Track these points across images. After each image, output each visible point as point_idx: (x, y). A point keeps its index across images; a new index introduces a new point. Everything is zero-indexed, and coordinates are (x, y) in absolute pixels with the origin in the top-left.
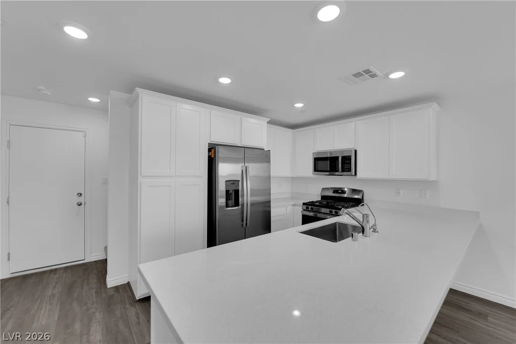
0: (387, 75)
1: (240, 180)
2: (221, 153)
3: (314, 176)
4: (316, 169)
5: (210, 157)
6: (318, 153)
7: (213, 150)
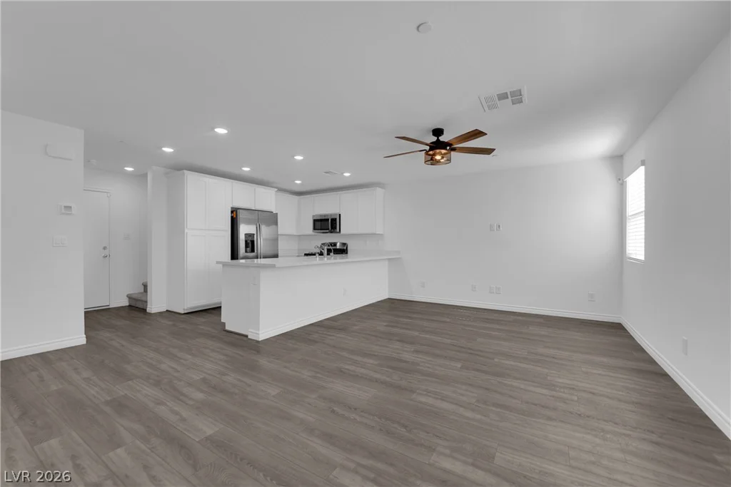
0: (343, 173)
1: (255, 233)
2: (241, 215)
3: (313, 233)
4: (315, 229)
5: (232, 217)
6: (316, 215)
7: (235, 212)
